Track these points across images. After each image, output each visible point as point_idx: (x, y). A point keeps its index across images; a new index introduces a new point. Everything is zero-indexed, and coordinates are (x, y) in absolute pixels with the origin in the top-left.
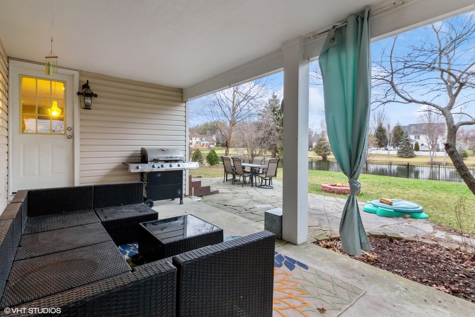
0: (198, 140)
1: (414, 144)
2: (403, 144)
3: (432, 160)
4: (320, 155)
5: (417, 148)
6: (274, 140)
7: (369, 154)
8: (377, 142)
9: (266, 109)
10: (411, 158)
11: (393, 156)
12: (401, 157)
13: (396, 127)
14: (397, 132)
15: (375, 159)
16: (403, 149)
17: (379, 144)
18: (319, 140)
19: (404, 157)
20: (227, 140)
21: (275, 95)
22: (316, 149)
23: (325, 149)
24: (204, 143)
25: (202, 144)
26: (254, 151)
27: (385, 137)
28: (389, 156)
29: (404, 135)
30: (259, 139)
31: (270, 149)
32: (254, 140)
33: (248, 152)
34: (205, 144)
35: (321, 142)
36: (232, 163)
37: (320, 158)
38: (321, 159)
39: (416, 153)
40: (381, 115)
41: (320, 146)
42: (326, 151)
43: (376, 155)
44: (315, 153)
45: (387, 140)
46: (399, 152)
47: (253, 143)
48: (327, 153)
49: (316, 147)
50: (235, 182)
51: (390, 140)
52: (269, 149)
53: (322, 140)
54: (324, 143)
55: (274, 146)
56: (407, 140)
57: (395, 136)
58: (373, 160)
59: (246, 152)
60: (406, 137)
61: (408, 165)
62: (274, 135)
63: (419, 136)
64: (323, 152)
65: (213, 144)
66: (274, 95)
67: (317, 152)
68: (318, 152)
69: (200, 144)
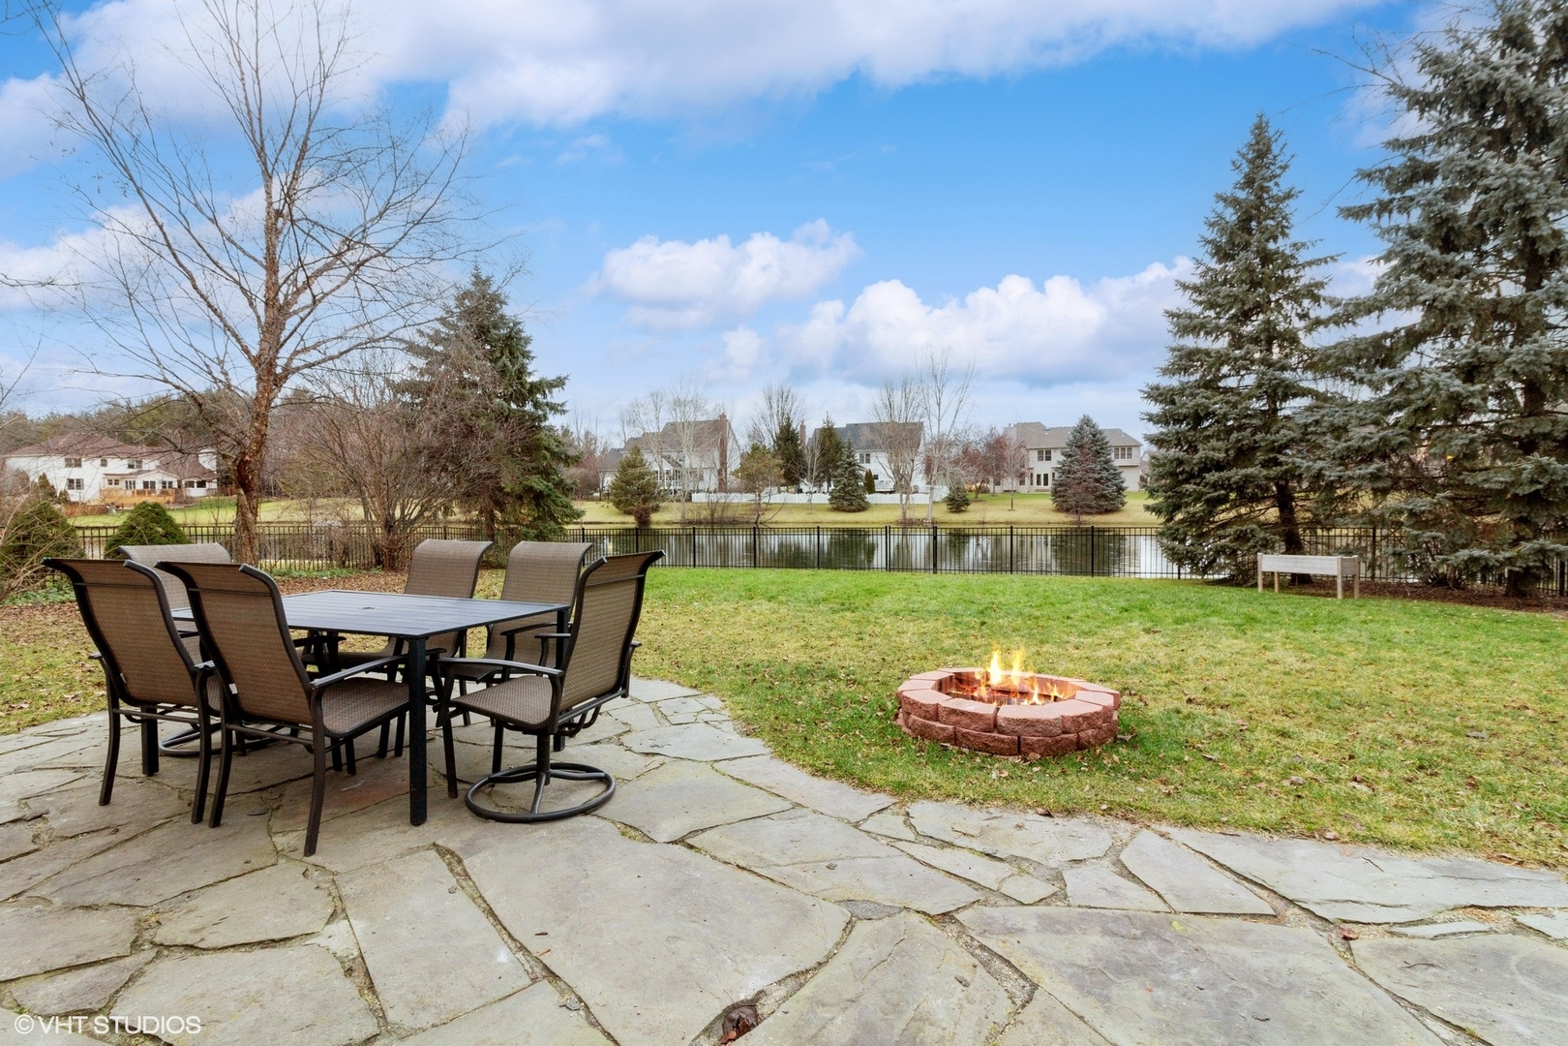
0: (118, 466)
1: (864, 474)
2: (842, 475)
3: (904, 513)
4: (628, 513)
5: (870, 487)
6: (488, 459)
7: (764, 506)
8: (783, 472)
9: (444, 330)
10: (859, 511)
11: (819, 508)
12: (838, 509)
13: (824, 430)
14: (828, 443)
15: (781, 517)
16: (843, 489)
17: (786, 476)
18: (623, 467)
19: (844, 511)
20: (244, 454)
21: (484, 277)
22: (615, 495)
23: (644, 492)
24: (149, 479)
25: (140, 486)
26: (398, 507)
27: (799, 455)
28: (809, 507)
29: (845, 451)
30: (418, 452)
31: (467, 497)
32: (396, 456)
33: (366, 512)
34: (159, 487)
35: (630, 471)
36: (181, 610)
37: (631, 521)
38: (633, 526)
39: (870, 498)
40: (785, 395)
41: (628, 483)
42: (645, 501)
43: (782, 506)
44: (614, 509)
45: (805, 464)
46: (833, 498)
47: (394, 469)
48: (652, 504)
49: (614, 486)
50: (241, 767)
51: (812, 464)
52: (468, 495)
53: (634, 467)
54: (641, 476)
55: (488, 482)
56: (850, 464)
57: (823, 455)
58: (776, 523)
59: (358, 512)
60: (848, 457)
61: (852, 532)
62: (488, 437)
63: (868, 455)
64: (637, 505)
65: (201, 484)
66: (477, 276)
67: (617, 504)
68: (622, 504)
69: (130, 485)
